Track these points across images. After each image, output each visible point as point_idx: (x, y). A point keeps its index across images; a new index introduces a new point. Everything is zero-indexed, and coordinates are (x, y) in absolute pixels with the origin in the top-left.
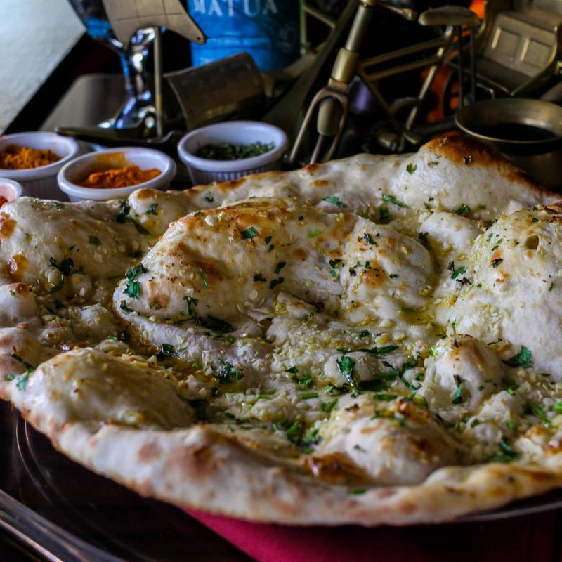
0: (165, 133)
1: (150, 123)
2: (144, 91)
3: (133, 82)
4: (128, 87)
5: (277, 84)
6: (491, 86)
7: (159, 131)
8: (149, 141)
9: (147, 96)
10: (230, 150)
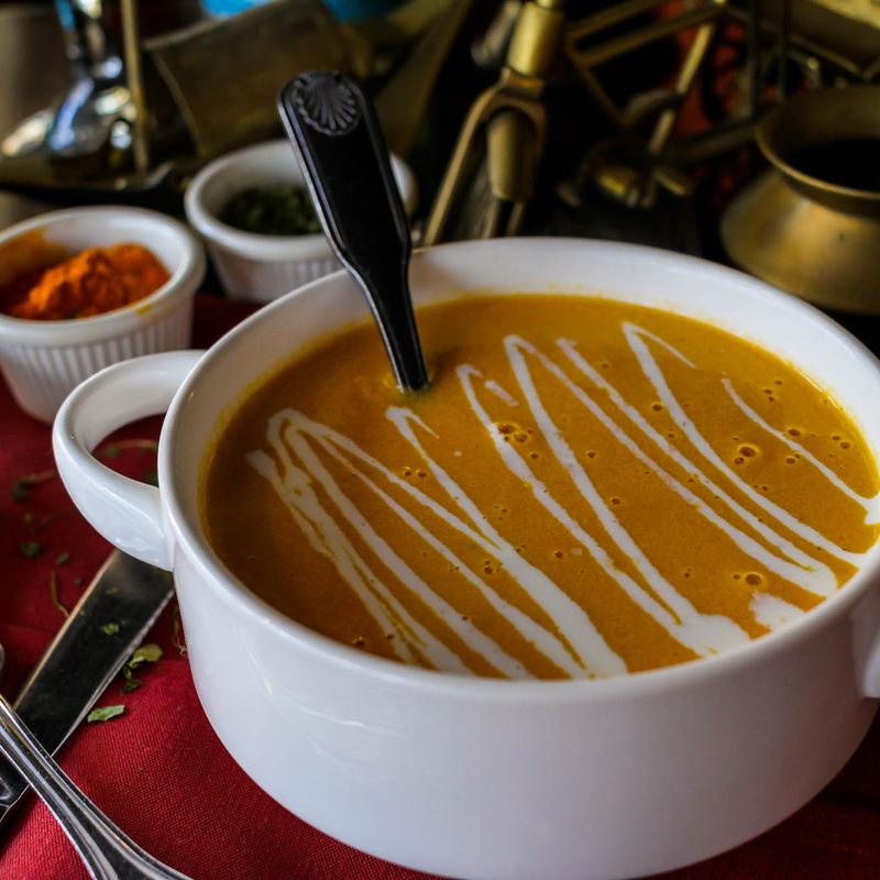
0: (153, 164)
1: (121, 137)
2: (105, 57)
3: (84, 42)
4: (74, 51)
5: (380, 50)
6: (811, 54)
7: (142, 158)
8: (121, 184)
9: (111, 68)
10: (294, 203)
